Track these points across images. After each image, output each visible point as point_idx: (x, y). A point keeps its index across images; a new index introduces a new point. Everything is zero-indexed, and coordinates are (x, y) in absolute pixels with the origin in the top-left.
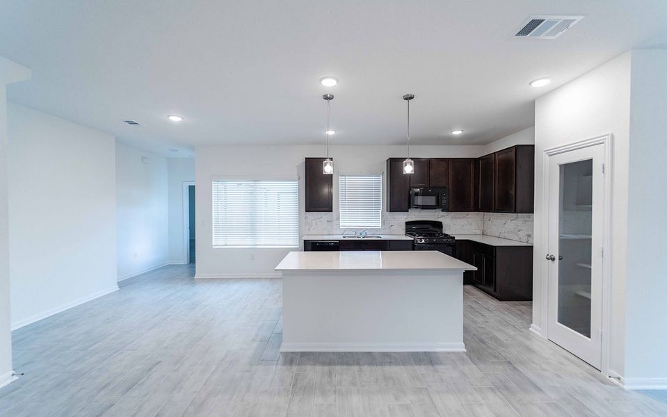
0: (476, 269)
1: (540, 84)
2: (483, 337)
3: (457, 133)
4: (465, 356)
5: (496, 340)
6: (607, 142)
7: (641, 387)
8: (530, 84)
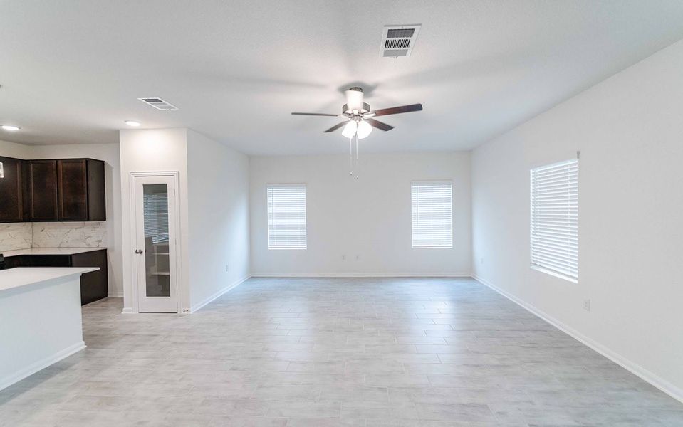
0: (99, 268)
1: (133, 124)
2: (91, 333)
3: (11, 128)
4: (89, 349)
5: (104, 330)
6: (176, 176)
7: (198, 309)
8: (126, 121)
